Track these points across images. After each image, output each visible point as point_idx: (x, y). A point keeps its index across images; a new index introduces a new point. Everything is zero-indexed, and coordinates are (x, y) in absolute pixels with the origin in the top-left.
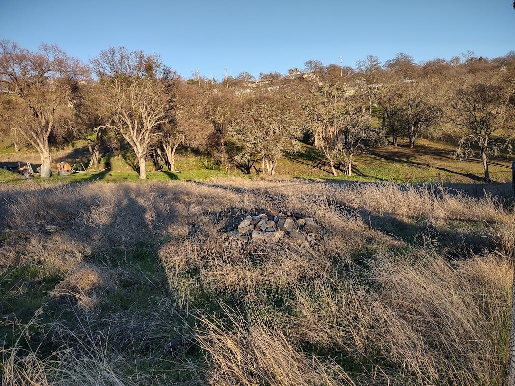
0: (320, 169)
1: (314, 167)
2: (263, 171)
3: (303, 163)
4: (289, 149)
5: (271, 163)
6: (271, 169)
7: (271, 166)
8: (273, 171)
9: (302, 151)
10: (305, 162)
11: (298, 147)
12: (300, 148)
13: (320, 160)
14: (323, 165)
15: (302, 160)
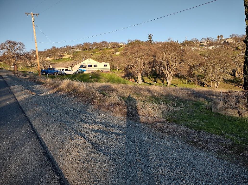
0: (239, 87)
1: (236, 86)
2: (211, 86)
3: (230, 84)
4: (226, 78)
5: (217, 83)
6: (217, 85)
7: (217, 84)
8: (217, 86)
9: (232, 79)
10: (231, 83)
11: (230, 77)
12: (231, 78)
13: (239, 83)
14: (240, 85)
15: (230, 83)
